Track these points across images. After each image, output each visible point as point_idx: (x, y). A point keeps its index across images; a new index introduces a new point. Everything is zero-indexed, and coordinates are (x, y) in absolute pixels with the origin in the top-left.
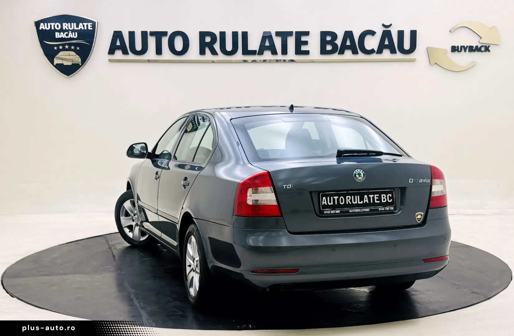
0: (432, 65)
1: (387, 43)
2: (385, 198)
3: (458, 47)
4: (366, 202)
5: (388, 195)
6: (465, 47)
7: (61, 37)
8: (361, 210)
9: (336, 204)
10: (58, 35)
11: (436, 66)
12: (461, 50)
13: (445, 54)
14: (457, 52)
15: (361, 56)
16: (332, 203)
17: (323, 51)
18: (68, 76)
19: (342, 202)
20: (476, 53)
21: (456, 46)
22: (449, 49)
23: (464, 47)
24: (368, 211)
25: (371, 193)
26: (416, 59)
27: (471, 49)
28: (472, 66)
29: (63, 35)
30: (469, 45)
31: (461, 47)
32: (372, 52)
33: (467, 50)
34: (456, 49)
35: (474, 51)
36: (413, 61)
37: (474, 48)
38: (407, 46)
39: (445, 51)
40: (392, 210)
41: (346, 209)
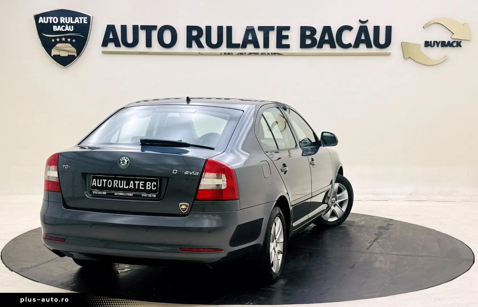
0: (406, 59)
1: (363, 37)
2: (149, 185)
3: (431, 42)
4: (131, 187)
5: (153, 183)
6: (438, 42)
7: (58, 30)
8: (125, 194)
9: (104, 186)
10: (55, 28)
11: (410, 60)
12: (434, 45)
13: (419, 48)
14: (429, 46)
15: (339, 50)
16: (101, 185)
17: (303, 45)
18: (64, 66)
19: (110, 185)
20: (448, 48)
21: (429, 41)
22: (423, 44)
23: (436, 42)
24: (131, 196)
25: (137, 180)
26: (390, 53)
27: (444, 44)
28: (444, 60)
29: (60, 28)
30: (441, 40)
31: (434, 42)
32: (349, 46)
33: (440, 45)
34: (429, 44)
35: (446, 46)
36: (388, 54)
37: (446, 44)
38: (382, 41)
39: (418, 46)
40: (154, 197)
41: (112, 192)
